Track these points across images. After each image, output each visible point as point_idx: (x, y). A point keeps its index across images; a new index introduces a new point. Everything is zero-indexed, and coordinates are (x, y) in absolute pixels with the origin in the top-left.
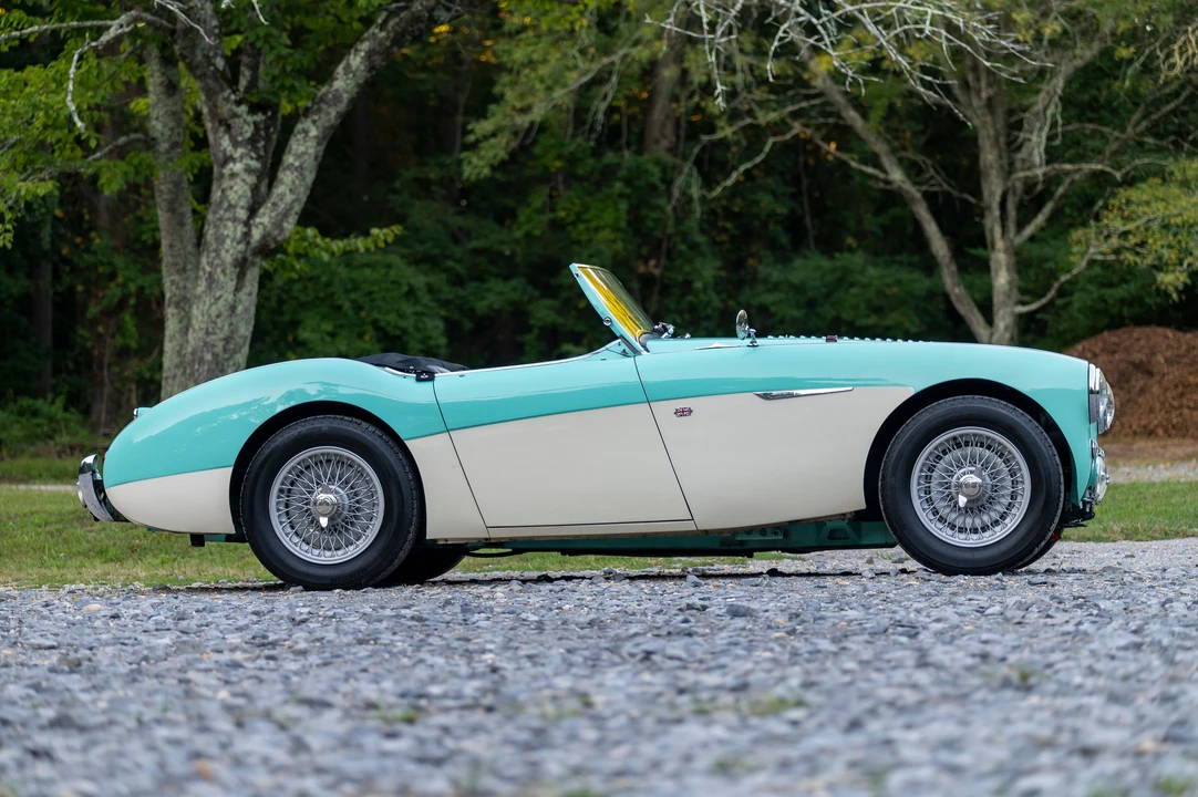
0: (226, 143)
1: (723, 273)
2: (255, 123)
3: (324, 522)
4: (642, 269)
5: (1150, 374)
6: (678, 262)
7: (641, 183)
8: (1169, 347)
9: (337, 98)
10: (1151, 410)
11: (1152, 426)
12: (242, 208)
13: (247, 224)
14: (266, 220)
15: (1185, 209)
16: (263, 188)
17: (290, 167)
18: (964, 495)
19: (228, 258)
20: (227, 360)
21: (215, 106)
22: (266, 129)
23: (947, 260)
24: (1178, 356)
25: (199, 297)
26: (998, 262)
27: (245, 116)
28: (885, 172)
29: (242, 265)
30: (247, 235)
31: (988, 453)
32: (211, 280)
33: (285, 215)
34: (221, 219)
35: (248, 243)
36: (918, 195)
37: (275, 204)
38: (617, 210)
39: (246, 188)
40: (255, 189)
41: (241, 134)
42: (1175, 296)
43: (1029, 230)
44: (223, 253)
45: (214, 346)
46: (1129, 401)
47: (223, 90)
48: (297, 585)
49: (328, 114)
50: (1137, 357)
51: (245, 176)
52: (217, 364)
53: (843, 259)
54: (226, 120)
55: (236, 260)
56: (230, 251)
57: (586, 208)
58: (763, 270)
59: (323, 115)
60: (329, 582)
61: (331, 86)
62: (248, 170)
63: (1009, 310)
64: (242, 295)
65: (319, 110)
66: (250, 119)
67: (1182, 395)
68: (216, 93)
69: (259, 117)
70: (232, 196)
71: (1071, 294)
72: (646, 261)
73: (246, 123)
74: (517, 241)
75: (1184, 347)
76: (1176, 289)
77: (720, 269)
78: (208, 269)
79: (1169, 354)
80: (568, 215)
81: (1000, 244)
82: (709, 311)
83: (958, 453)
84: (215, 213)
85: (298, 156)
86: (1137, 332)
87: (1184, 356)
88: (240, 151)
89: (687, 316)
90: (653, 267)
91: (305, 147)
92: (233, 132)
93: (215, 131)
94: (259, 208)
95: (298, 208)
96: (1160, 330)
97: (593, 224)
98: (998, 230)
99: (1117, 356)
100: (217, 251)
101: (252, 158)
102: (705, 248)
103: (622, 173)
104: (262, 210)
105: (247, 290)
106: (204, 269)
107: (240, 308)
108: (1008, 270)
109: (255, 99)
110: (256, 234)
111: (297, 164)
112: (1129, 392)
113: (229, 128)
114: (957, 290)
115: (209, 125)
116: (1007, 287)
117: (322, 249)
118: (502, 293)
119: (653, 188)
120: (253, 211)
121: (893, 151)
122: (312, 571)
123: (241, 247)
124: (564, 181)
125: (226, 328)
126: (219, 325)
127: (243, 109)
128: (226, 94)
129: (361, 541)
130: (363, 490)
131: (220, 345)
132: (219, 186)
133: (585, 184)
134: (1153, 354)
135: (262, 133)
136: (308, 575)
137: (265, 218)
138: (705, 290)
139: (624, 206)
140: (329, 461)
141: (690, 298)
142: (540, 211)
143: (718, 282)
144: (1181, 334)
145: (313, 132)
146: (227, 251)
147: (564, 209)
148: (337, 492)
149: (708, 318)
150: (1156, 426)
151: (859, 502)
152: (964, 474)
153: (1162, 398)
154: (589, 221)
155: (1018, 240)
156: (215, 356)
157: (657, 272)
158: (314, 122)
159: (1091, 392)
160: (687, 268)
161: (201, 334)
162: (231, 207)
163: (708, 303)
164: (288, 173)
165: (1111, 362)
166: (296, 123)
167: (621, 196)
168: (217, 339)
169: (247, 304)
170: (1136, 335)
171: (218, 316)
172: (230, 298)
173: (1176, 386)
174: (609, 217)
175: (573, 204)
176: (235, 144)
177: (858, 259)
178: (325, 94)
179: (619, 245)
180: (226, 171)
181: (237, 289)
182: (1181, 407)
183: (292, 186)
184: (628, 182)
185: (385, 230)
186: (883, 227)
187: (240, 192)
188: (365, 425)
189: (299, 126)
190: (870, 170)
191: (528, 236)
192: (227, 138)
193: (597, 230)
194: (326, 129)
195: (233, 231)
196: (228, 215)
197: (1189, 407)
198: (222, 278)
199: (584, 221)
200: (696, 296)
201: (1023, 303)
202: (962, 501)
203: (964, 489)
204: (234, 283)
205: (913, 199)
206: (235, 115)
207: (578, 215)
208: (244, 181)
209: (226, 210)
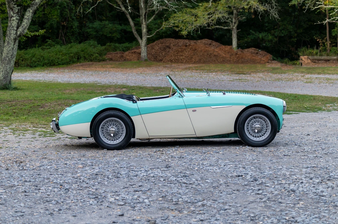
0: (12, 13)
1: (78, 25)
2: (18, 9)
3: (112, 135)
4: (62, 24)
5: (170, 48)
6: (70, 22)
7: (63, 6)
8: (174, 43)
9: (36, 4)
10: (171, 56)
11: (172, 60)
12: (15, 27)
13: (16, 31)
14: (21, 30)
15: (186, 18)
16: (20, 23)
17: (26, 18)
18: (257, 130)
19: (12, 38)
20: (11, 60)
21: (10, 5)
22: (21, 10)
23: (133, 26)
24: (175, 44)
25: (6, 46)
26: (143, 26)
27: (16, 7)
28: (121, 8)
29: (15, 39)
30: (16, 33)
31: (261, 120)
32: (8, 43)
33: (25, 29)
34: (10, 30)
35: (17, 35)
36: (128, 13)
37: (22, 27)
38: (58, 12)
39: (16, 23)
40: (18, 23)
41: (15, 11)
42: (185, 37)
43: (150, 20)
44: (11, 37)
45: (9, 57)
46: (166, 54)
47: (12, 2)
48: (106, 149)
49: (35, 7)
50: (167, 45)
51: (16, 20)
52: (9, 61)
53: (104, 22)
54: (12, 8)
55: (14, 38)
56: (13, 36)
57: (51, 11)
58: (87, 24)
59: (33, 8)
60: (113, 148)
61: (35, 1)
62: (17, 19)
63: (146, 37)
64: (15, 46)
65: (32, 6)
66: (17, 8)
67: (178, 53)
68: (10, 2)
69: (19, 8)
70: (13, 25)
71: (152, 31)
72: (63, 22)
73: (16, 9)
74: (36, 18)
75: (176, 43)
76: (185, 35)
77: (78, 24)
78: (8, 40)
79: (173, 44)
80: (47, 13)
81: (144, 23)
82: (76, 33)
83: (255, 120)
84: (9, 28)
85: (28, 16)
86: (167, 39)
87: (176, 45)
88: (15, 15)
89: (72, 34)
90: (65, 24)
91: (29, 14)
92: (13, 11)
93: (9, 11)
94: (19, 27)
95: (27, 27)
96: (171, 39)
97: (52, 15)
98: (144, 20)
99: (163, 44)
100: (10, 36)
101: (17, 16)
102: (75, 20)
103: (59, 4)
104: (20, 28)
105: (16, 45)
106: (6, 40)
107: (14, 49)
108: (146, 29)
109: (18, 4)
110: (19, 33)
111: (27, 18)
112: (166, 52)
113: (12, 10)
114: (135, 33)
115: (8, 9)
116: (145, 32)
117: (29, 34)
118: (33, 28)
119: (65, 7)
120: (18, 28)
121: (123, 4)
122: (109, 146)
123: (15, 36)
124: (46, 6)
125: (11, 53)
126: (10, 52)
127: (16, 6)
128: (12, 3)
129: (120, 139)
130: (120, 127)
131: (10, 56)
132: (10, 22)
133: (51, 6)
134: (170, 44)
135: (20, 11)
136: (108, 147)
137: (20, 29)
138: (75, 28)
139: (59, 11)
140: (113, 121)
141: (72, 30)
142: (41, 12)
143: (78, 26)
144: (175, 40)
145: (31, 11)
146: (12, 36)
147: (46, 11)
148: (115, 128)
149: (76, 34)
150: (173, 59)
151: (233, 131)
152: (256, 124)
153: (174, 54)
154: (52, 14)
155: (148, 22)
156: (9, 59)
157: (66, 24)
158: (31, 9)
159: (284, 106)
160: (72, 24)
161: (6, 54)
162: (13, 27)
163: (76, 31)
164: (25, 20)
165: (162, 46)
166: (27, 9)
167: (58, 9)
168: (9, 55)
169: (16, 48)
170: (167, 40)
171: (10, 50)
172: (13, 46)
173: (176, 51)
174: (56, 13)
175: (48, 10)
176: (14, 13)
177: (107, 22)
178: (34, 3)
179: (58, 19)
180: (12, 19)
181: (14, 45)
182: (177, 56)
183: (26, 23)
184: (60, 6)
185: (42, 30)
186: (111, 15)
187: (15, 24)
188: (121, 113)
189: (28, 10)
190: (118, 8)
191: (39, 17)
192: (12, 12)
193: (53, 16)
194: (34, 10)
195: (13, 32)
196: (12, 29)
197: (179, 56)
198: (11, 42)
199: (51, 14)
200: (74, 29)
201: (149, 35)
202: (256, 131)
203: (257, 128)
204: (13, 43)
205: (127, 14)
206: (14, 7)
207: (49, 12)
208: (16, 21)
209: (12, 28)
